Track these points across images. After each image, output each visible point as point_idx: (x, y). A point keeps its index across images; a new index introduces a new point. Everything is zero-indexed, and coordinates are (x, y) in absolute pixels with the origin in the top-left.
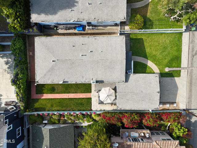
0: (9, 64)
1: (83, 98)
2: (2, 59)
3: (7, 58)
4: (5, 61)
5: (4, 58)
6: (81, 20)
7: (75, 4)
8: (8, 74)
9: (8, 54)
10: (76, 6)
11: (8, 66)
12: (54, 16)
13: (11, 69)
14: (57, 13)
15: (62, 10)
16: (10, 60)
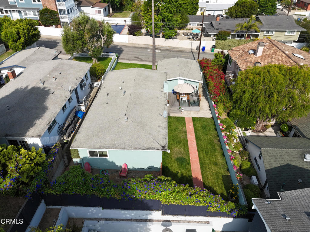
1: (195, 125)
7: (45, 90)
10: (49, 90)
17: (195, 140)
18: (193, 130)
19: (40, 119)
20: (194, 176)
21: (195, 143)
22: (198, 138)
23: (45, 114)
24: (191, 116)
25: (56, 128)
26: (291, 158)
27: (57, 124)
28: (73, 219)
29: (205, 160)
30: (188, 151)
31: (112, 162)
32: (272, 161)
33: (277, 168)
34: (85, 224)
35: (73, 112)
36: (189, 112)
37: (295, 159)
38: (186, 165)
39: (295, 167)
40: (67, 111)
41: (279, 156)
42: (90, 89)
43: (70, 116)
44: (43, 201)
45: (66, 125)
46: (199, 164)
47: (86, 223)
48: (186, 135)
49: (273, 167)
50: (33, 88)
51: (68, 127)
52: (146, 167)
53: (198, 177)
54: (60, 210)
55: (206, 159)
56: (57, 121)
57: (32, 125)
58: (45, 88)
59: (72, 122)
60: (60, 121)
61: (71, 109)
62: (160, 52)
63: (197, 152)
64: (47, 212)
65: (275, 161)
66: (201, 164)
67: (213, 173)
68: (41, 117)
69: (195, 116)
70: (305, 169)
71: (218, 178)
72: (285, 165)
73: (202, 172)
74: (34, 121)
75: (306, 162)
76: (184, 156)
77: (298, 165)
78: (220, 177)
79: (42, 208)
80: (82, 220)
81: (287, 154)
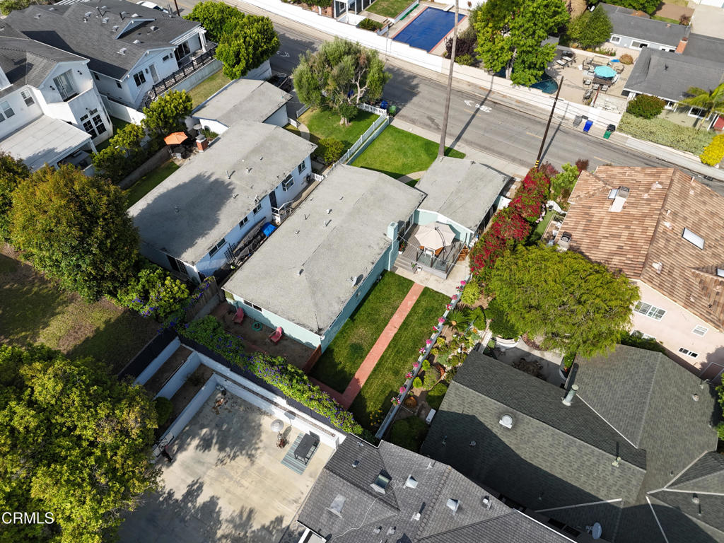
0: (214, 441)
1: (418, 302)
2: (185, 450)
3: (194, 437)
4: (197, 447)
5: (189, 444)
6: (263, 195)
7: (229, 187)
8: (237, 459)
9: (187, 428)
10: (234, 188)
11: (217, 447)
12: (217, 226)
13: (230, 442)
14: (219, 219)
15: (219, 210)
16: (204, 431)
17: (398, 327)
18: (409, 310)
19: (204, 238)
20: (357, 376)
21: (395, 331)
22: (405, 325)
23: (213, 231)
24: (424, 285)
25: (225, 248)
26: (485, 411)
27: (227, 244)
28: (205, 366)
29: (387, 362)
30: (376, 339)
31: (267, 319)
32: (455, 403)
33: (456, 413)
34: (212, 378)
35: (257, 227)
36: (428, 276)
37: (488, 415)
38: (357, 358)
39: (481, 423)
40: (247, 226)
41: (469, 401)
42: (305, 184)
43: (249, 234)
44: (177, 338)
45: (239, 247)
46: (376, 363)
47: (215, 375)
48: (392, 314)
49: (452, 411)
50: (216, 181)
51: (241, 250)
52: (304, 341)
53: (361, 380)
54: (192, 352)
55: (389, 361)
56: (226, 241)
57: (192, 244)
58: (230, 184)
59: (250, 242)
60: (231, 241)
61: (257, 221)
62: (487, 114)
63: (386, 346)
64: (180, 349)
65: (459, 405)
66: (379, 365)
67: (382, 383)
68: (206, 234)
69: (433, 286)
70: (492, 432)
71: (383, 392)
72: (469, 416)
73: (371, 375)
74: (196, 238)
75: (501, 425)
76: (365, 346)
77: (486, 424)
78: (387, 392)
79: (174, 345)
80: (213, 371)
81: (482, 404)
